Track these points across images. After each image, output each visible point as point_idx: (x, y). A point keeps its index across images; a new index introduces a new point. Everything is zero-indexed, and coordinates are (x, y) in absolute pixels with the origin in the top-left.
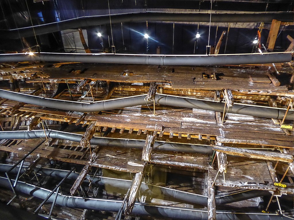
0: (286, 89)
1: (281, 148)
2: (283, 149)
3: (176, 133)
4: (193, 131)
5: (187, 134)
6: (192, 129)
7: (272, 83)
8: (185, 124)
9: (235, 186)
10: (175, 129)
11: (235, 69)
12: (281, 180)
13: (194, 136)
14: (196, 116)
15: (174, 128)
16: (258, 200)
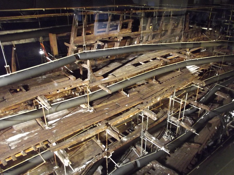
0: (81, 80)
1: (96, 123)
2: (97, 123)
3: (8, 158)
4: (24, 146)
5: (20, 152)
6: (22, 145)
7: (70, 79)
8: (13, 144)
9: (82, 169)
10: (6, 154)
11: (37, 78)
12: (106, 144)
13: (28, 150)
14: (20, 132)
15: (3, 154)
16: (99, 169)
